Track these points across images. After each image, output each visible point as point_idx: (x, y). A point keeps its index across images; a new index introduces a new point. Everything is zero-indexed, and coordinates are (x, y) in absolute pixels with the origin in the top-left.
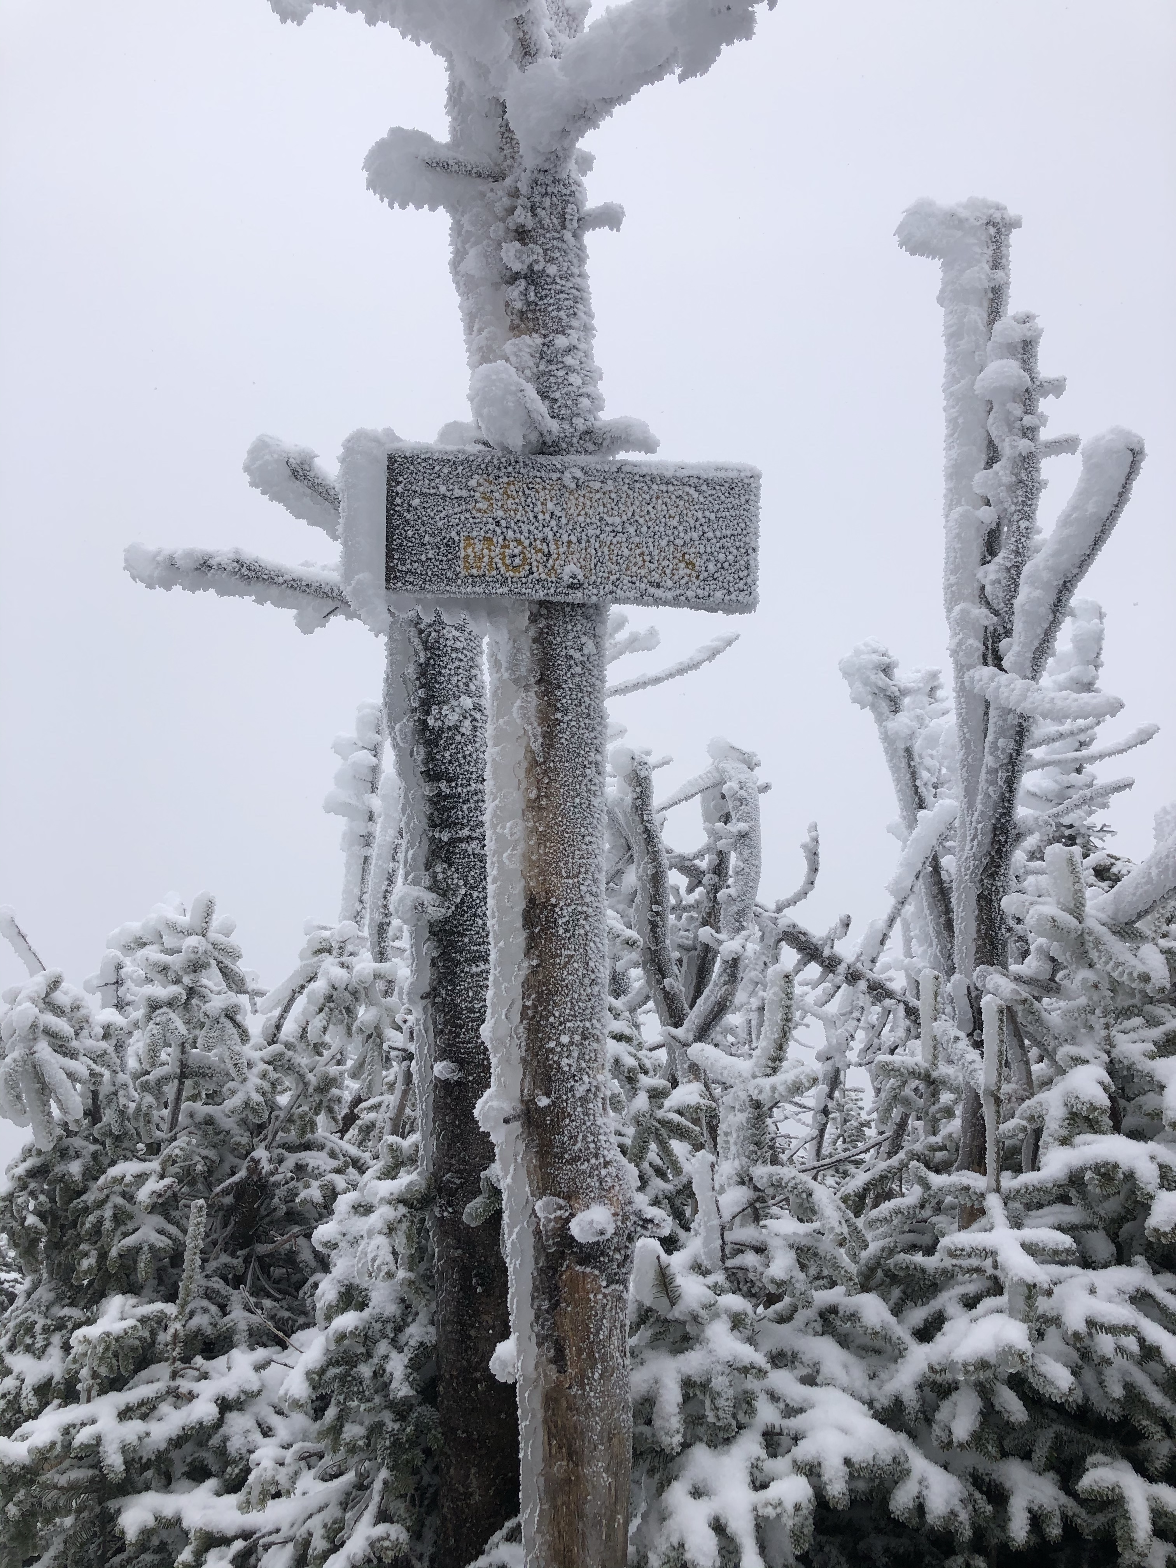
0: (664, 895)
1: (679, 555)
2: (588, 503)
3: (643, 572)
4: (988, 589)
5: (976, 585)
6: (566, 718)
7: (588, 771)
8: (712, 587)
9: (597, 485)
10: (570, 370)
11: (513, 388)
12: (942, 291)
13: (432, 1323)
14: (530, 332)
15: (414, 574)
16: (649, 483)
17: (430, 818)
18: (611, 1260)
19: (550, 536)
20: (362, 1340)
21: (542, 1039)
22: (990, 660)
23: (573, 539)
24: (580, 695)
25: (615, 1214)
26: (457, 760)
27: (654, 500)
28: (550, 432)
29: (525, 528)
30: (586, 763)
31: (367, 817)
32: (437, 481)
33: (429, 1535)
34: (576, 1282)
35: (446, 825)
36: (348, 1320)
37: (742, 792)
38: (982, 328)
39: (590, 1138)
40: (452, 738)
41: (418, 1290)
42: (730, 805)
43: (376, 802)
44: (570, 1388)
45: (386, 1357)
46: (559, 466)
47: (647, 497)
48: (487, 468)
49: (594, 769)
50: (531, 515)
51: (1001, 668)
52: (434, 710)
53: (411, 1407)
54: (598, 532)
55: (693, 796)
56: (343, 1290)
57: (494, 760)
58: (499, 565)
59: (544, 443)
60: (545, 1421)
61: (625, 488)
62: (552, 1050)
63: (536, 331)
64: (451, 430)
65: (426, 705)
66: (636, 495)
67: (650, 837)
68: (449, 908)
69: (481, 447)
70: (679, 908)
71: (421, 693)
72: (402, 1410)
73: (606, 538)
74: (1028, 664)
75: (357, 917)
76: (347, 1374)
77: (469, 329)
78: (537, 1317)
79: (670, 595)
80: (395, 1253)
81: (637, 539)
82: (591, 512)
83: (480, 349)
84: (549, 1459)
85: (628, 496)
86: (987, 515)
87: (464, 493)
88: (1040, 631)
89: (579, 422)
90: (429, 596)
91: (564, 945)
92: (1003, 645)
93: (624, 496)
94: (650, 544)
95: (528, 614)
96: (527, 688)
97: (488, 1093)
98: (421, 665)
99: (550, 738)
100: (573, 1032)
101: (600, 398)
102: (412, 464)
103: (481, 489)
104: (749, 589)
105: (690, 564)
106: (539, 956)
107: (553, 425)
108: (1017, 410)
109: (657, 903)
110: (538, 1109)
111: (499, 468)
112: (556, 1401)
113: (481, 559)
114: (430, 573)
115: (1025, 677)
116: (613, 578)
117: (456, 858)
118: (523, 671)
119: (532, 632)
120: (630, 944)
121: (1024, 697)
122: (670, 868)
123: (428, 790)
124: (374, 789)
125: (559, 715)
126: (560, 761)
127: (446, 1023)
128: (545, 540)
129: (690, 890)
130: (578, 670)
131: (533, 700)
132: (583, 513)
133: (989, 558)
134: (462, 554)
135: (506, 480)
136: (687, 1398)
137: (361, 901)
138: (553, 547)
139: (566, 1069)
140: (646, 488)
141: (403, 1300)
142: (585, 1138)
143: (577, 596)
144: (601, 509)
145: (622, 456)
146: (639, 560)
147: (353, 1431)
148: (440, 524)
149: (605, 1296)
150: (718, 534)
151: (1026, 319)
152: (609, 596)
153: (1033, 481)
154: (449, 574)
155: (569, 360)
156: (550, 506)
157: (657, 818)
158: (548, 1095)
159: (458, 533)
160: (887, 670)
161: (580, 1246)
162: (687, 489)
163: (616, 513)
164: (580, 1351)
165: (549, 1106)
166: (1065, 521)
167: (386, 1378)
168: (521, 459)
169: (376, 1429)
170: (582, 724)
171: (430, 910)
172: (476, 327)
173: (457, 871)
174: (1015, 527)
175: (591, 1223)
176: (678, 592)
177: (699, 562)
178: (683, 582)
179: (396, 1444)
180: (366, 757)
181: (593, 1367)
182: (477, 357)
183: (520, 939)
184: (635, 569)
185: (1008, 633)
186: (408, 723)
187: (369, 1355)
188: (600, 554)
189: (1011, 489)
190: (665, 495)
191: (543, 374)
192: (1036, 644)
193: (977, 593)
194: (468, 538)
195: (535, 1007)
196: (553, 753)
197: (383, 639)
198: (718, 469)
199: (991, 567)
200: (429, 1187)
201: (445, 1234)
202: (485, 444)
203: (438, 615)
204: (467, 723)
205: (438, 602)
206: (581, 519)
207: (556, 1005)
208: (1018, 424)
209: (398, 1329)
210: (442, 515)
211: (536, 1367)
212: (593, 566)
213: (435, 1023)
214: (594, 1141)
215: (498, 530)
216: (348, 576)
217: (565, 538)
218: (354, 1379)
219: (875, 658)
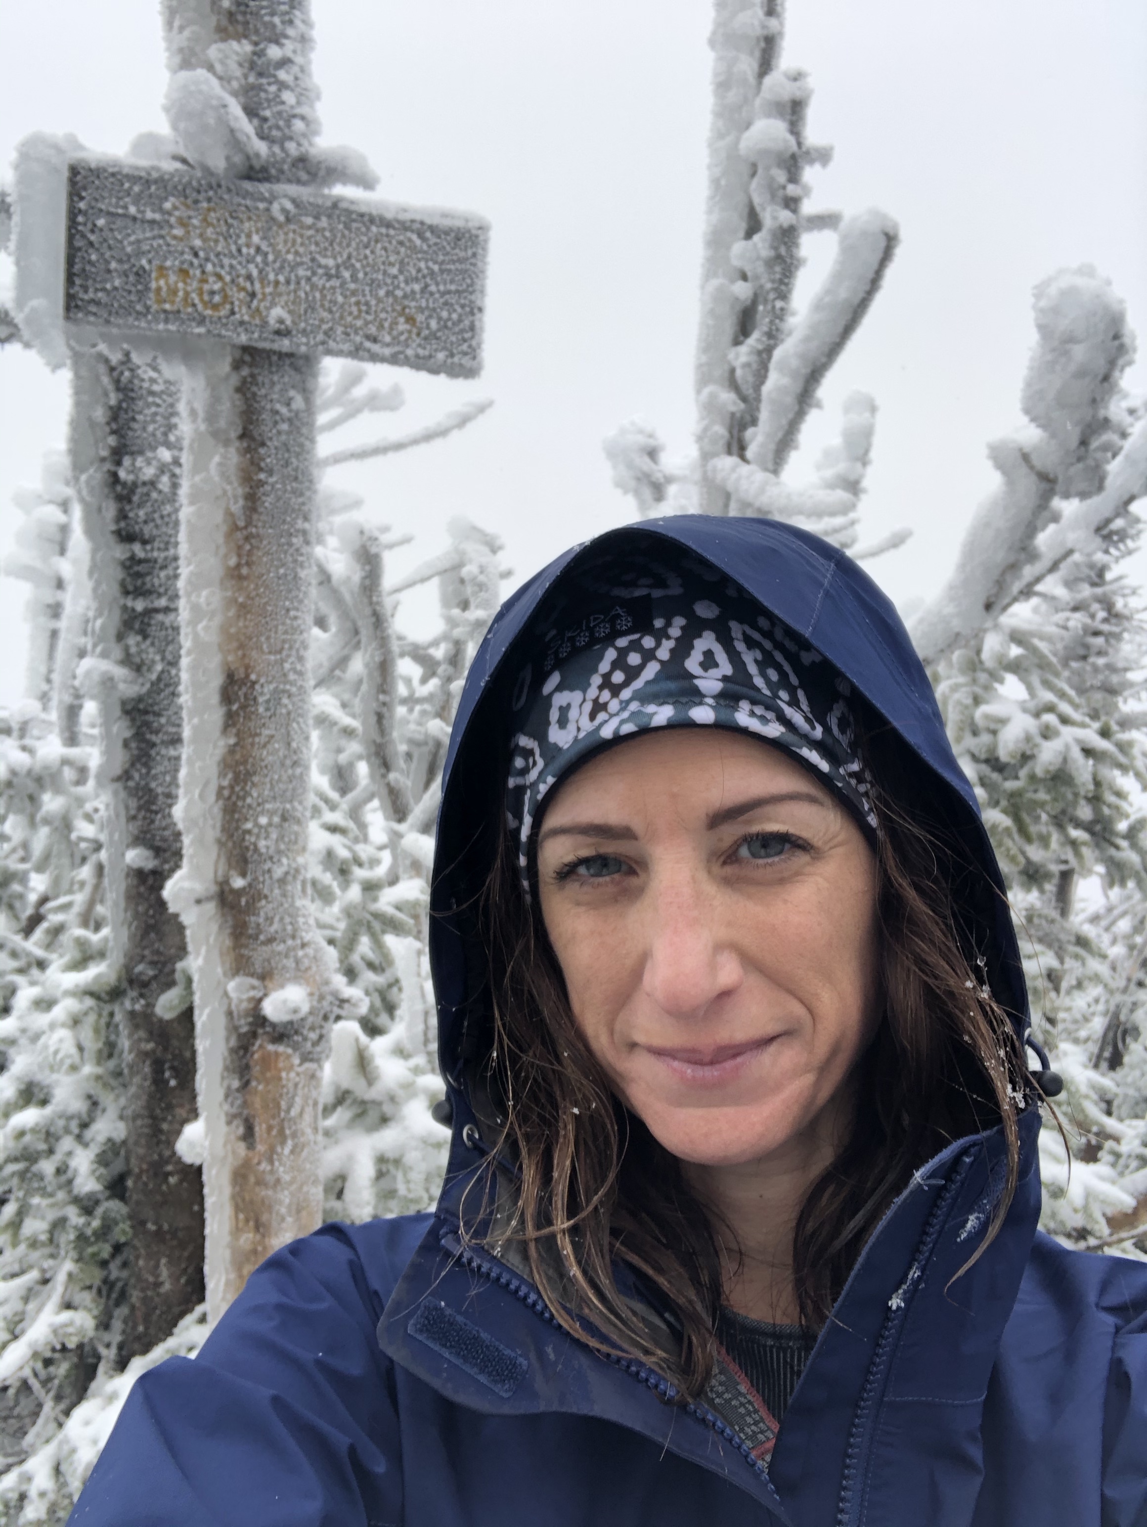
0: (393, 685)
1: (398, 308)
2: (299, 240)
3: (359, 323)
4: (739, 373)
5: (726, 367)
6: (271, 480)
7: (294, 540)
8: (434, 347)
9: (309, 221)
10: (283, 86)
11: (214, 102)
12: (714, 33)
13: (121, 1118)
14: (238, 37)
15: (97, 303)
16: (368, 224)
17: (123, 584)
18: (305, 1039)
19: (255, 273)
20: (43, 1136)
21: (238, 820)
22: (735, 448)
23: (281, 278)
24: (286, 455)
25: (311, 994)
26: (153, 520)
27: (373, 243)
28: (257, 155)
29: (226, 261)
30: (292, 530)
31: (54, 583)
32: (127, 200)
33: (117, 1325)
34: (268, 1061)
35: (140, 592)
36: (29, 1117)
37: (482, 578)
38: (752, 79)
39: (287, 920)
40: (148, 494)
41: (106, 1085)
42: (469, 590)
43: (65, 567)
44: (259, 1163)
45: (70, 1154)
46: (267, 195)
47: (365, 239)
48: (184, 190)
49: (301, 539)
50: (233, 248)
51: (743, 458)
52: (127, 461)
53: (97, 1202)
54: (309, 273)
55: (429, 578)
56: (23, 1087)
57: (189, 521)
58: (197, 301)
59: (251, 168)
60: (233, 1197)
61: (341, 226)
62: (249, 832)
63: (246, 37)
64: (145, 142)
65: (118, 454)
66: (353, 235)
67: (378, 621)
68: (143, 685)
69: (178, 165)
70: (410, 701)
71: (112, 441)
72: (87, 1206)
73: (320, 282)
74: (770, 456)
75: (44, 698)
76: (27, 1170)
77: (169, 24)
78: (227, 1096)
79: (387, 351)
80: (81, 1048)
81: (352, 286)
82: (301, 250)
83: (181, 50)
84: (236, 1231)
85: (343, 236)
86: (742, 290)
87: (157, 216)
88: (784, 422)
89: (291, 146)
90: (115, 331)
91: (264, 725)
92: (749, 432)
93: (339, 235)
94: (367, 292)
95: (229, 359)
96: (227, 443)
97: (178, 875)
98: (111, 408)
99: (252, 500)
100: (271, 813)
101: (317, 122)
102: (98, 177)
103: (177, 213)
104: (473, 353)
105: (410, 320)
106: (237, 735)
107: (261, 147)
108: (781, 176)
109: (384, 692)
110: (233, 891)
111: (199, 192)
112: (244, 1177)
113: (175, 292)
114: (116, 305)
115: (766, 470)
116: (325, 327)
117: (152, 630)
118: (222, 423)
119: (235, 380)
120: (348, 732)
121: (762, 490)
122: (402, 655)
123: (120, 552)
124: (62, 551)
125: (262, 476)
126: (264, 527)
127: (139, 808)
128: (249, 277)
129: (424, 680)
130: (285, 427)
131: (233, 457)
132: (293, 250)
133: (742, 338)
134: (153, 285)
135: (205, 205)
136: (380, 1175)
137: (49, 681)
138: (257, 286)
139: (263, 850)
140: (363, 229)
141: (89, 1097)
142: (282, 919)
143: (285, 344)
144: (313, 248)
145: (339, 190)
146: (354, 309)
147: (34, 1226)
148: (129, 249)
149: (298, 1074)
150: (442, 288)
151: (797, 77)
152: (321, 348)
153: (792, 257)
154: (139, 307)
155: (282, 75)
156: (256, 239)
157: (388, 602)
158: (243, 875)
159: (150, 262)
160: (652, 453)
161: (274, 1025)
162: (409, 234)
163: (329, 253)
164: (270, 1128)
165: (244, 888)
166: (818, 306)
167: (70, 1174)
168: (223, 183)
169: (59, 1224)
170: (289, 488)
171: (122, 686)
172: (177, 24)
173: (153, 644)
174: (769, 307)
175: (285, 1002)
176: (397, 349)
177: (420, 318)
178: (403, 338)
179: (82, 1239)
180: (55, 514)
181: (283, 1143)
182: (177, 60)
183: (216, 716)
184: (349, 319)
185: (754, 422)
186: (95, 475)
187: (51, 1152)
188: (310, 298)
189: (770, 264)
190: (385, 239)
191: (252, 87)
192: (780, 435)
193: (726, 375)
194: (161, 268)
195: (232, 787)
196: (255, 517)
197: (66, 375)
198: (445, 215)
199: (743, 349)
200: (119, 979)
201: (136, 1027)
202: (184, 161)
203: (127, 354)
204: (165, 479)
205: (127, 339)
206: (290, 257)
207: (254, 785)
208: (781, 193)
209: (84, 1126)
210: (132, 238)
211: (225, 1145)
212: (302, 312)
213: (127, 808)
214: (291, 923)
215: (196, 262)
216: (20, 301)
217: (272, 277)
218: (35, 1175)
219: (641, 440)
